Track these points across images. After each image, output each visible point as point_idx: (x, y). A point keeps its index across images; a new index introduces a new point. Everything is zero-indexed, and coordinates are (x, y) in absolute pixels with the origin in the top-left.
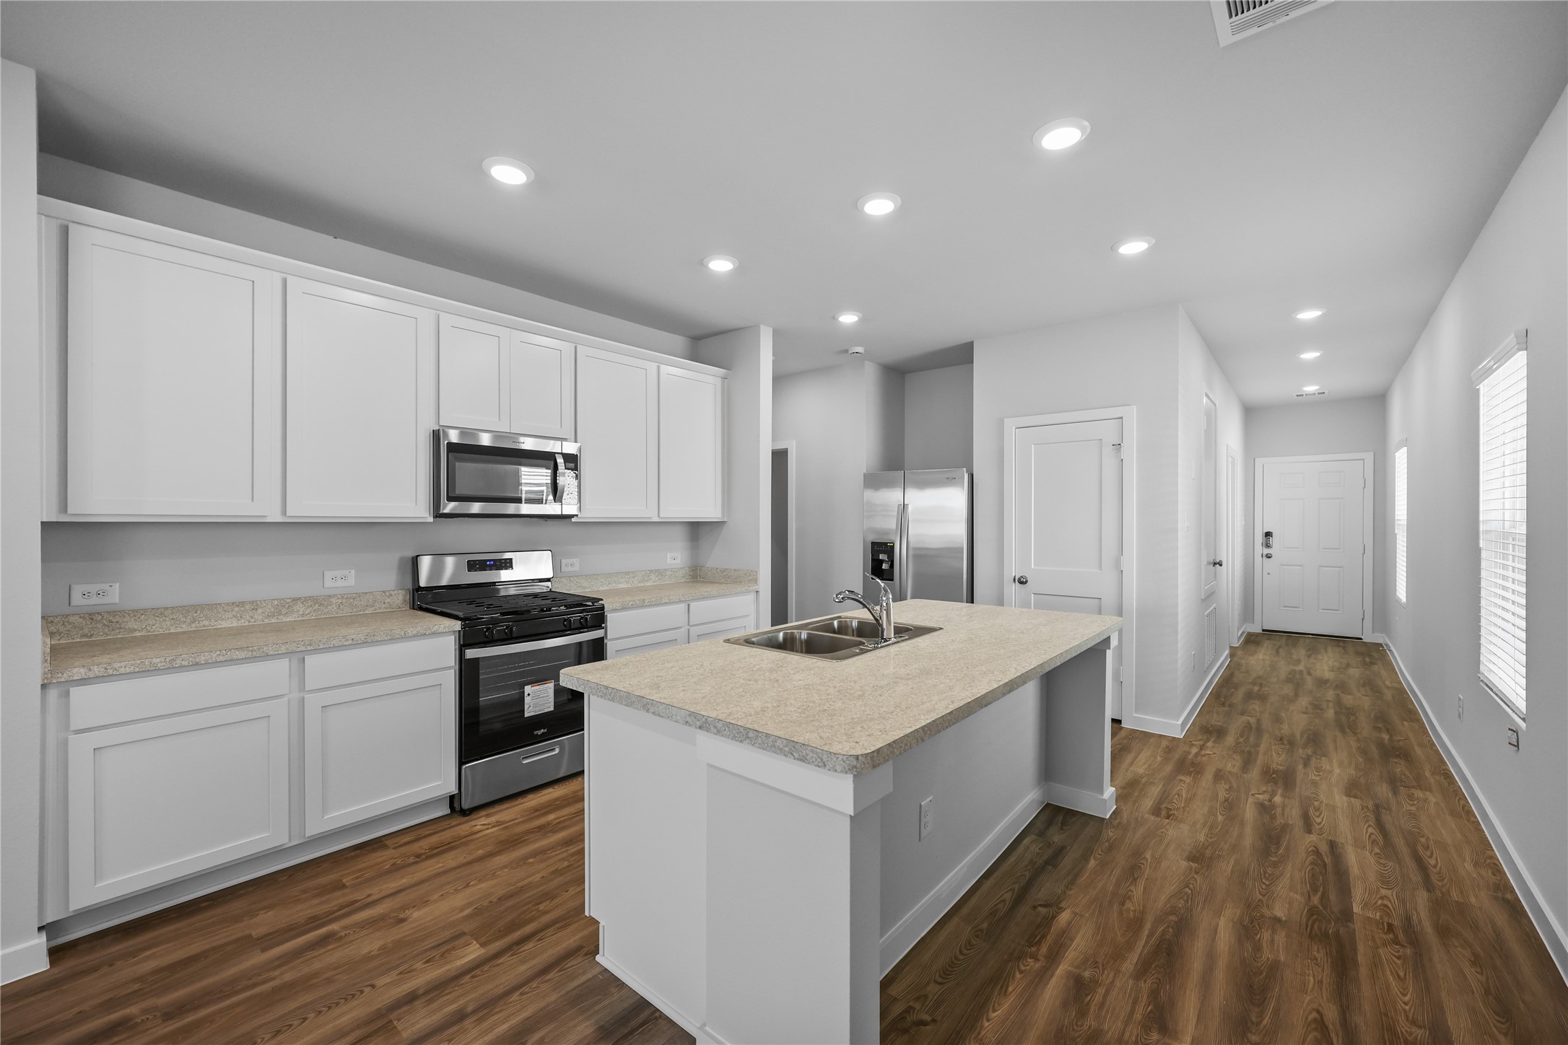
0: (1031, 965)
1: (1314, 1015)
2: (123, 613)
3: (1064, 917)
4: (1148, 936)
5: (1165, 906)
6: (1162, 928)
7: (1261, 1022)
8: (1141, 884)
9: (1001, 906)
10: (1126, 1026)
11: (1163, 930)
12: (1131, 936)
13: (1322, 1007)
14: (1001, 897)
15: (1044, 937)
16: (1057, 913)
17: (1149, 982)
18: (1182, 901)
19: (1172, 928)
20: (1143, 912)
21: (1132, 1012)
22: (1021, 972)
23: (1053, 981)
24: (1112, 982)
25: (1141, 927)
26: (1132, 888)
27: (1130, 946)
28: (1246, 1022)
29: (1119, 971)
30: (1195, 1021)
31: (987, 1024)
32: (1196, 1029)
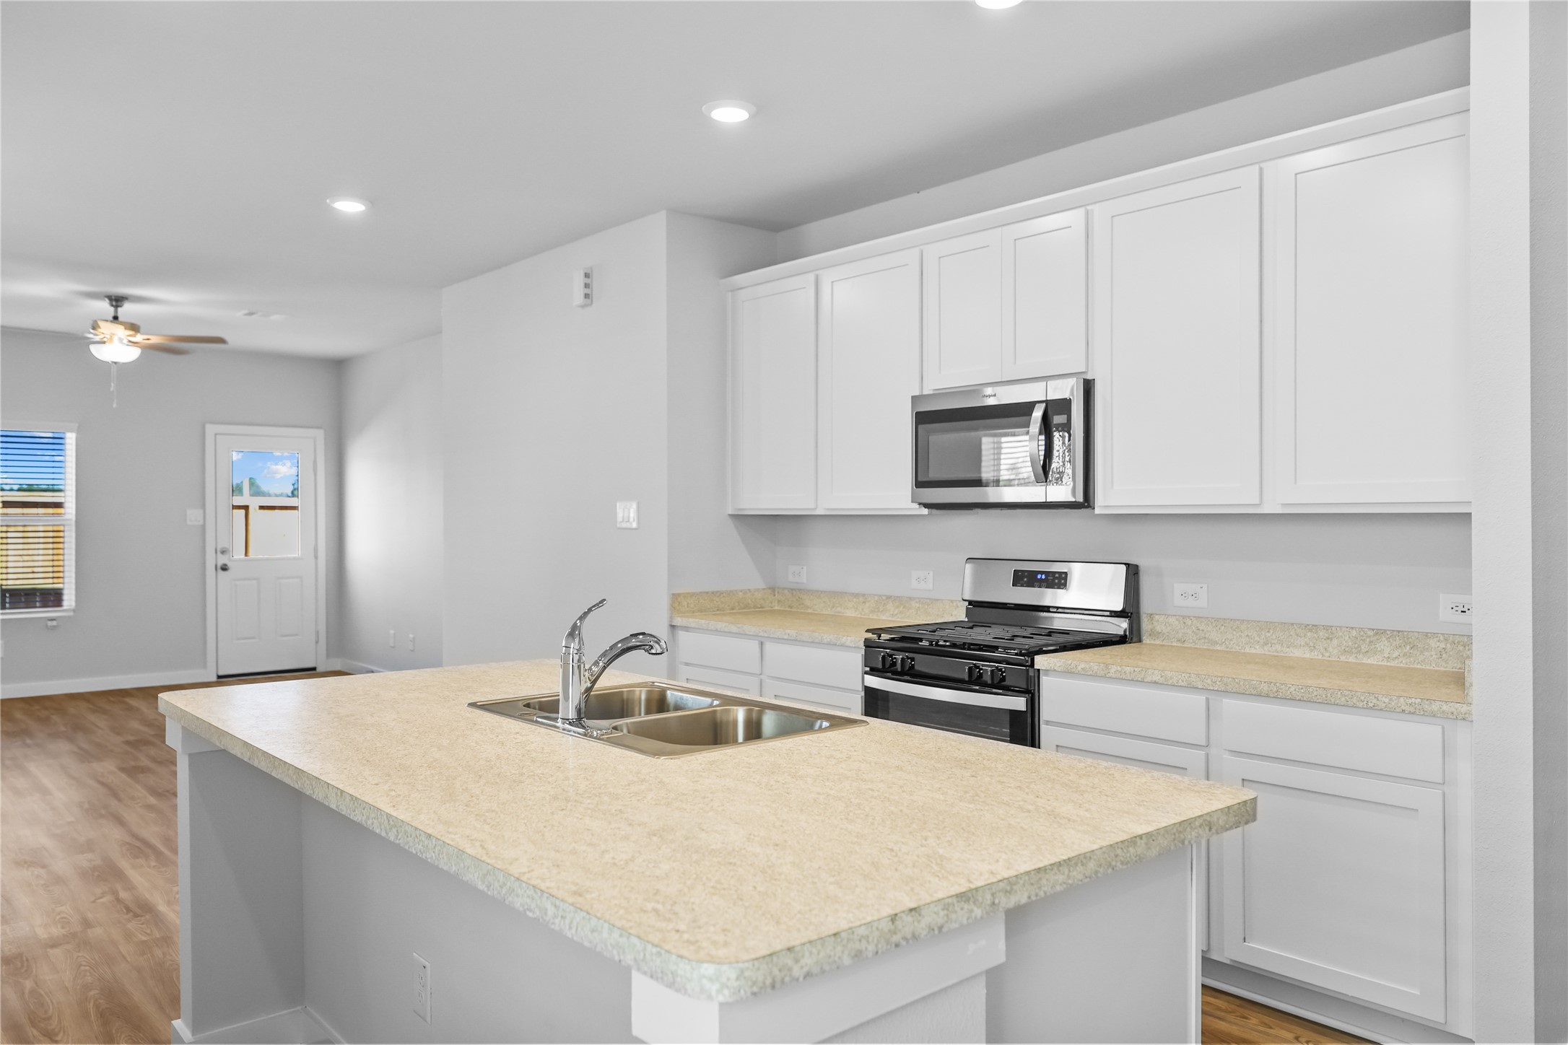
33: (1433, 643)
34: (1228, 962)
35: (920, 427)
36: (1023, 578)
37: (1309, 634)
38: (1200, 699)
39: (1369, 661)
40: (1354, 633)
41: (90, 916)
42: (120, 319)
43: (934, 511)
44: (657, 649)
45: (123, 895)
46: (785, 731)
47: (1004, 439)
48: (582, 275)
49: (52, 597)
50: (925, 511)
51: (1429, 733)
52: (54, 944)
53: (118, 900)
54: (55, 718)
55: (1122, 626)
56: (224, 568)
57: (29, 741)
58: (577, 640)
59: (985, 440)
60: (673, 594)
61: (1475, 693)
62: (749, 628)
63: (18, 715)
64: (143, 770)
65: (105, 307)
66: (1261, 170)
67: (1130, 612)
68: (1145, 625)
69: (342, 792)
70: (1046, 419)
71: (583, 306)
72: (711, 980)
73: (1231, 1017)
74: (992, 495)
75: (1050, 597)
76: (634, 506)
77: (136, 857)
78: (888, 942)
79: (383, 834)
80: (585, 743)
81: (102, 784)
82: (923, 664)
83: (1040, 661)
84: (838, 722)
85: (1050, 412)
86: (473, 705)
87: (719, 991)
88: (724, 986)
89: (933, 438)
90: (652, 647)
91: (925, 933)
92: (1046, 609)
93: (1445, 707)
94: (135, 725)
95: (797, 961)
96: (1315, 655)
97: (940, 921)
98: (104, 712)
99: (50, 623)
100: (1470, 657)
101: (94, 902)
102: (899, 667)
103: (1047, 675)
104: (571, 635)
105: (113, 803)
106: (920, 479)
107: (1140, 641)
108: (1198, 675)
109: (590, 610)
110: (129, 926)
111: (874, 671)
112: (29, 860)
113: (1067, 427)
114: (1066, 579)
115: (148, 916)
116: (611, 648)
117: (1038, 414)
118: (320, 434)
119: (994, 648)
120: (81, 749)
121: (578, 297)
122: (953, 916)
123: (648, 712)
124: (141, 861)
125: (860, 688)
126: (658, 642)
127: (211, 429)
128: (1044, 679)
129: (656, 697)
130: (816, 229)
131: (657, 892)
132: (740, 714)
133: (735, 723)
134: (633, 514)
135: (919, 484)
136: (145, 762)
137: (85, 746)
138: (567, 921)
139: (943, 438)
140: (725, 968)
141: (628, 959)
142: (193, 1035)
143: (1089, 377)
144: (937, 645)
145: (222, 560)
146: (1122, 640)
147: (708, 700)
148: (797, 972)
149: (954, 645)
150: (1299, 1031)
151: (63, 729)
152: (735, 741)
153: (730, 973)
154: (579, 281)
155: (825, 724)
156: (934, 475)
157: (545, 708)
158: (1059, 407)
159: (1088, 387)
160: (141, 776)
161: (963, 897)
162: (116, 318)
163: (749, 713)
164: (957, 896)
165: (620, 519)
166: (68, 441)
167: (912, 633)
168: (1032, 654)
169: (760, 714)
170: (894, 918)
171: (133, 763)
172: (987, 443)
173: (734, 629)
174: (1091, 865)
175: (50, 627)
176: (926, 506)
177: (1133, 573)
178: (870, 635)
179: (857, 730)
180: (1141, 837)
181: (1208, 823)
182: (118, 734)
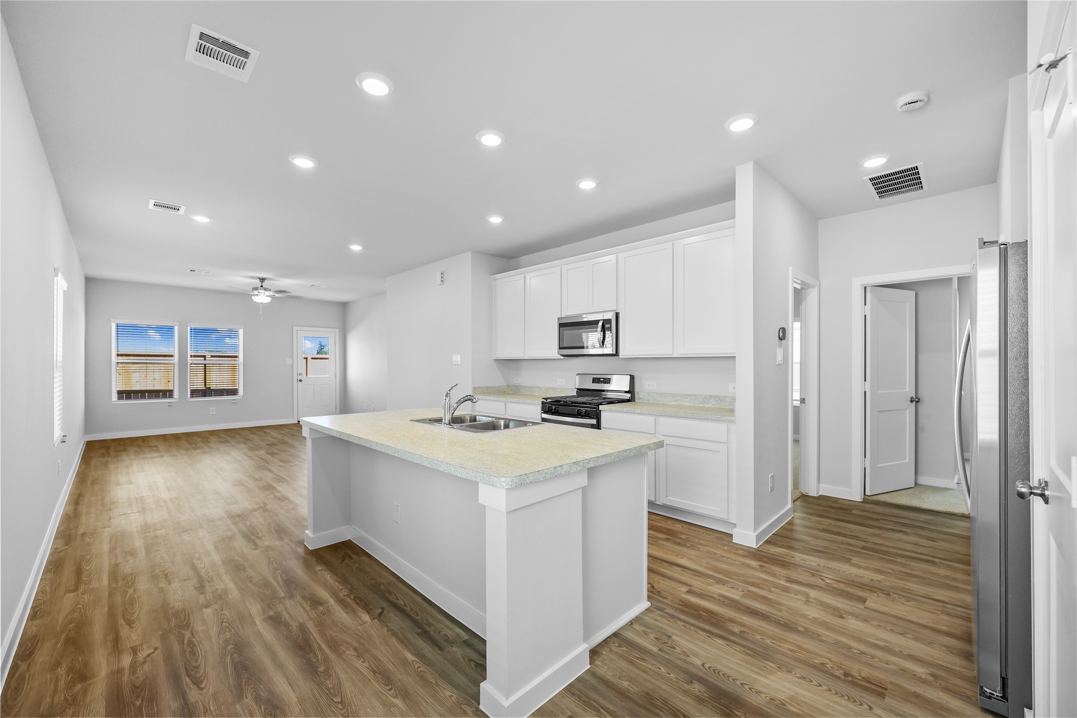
0: (343, 593)
1: (203, 686)
2: (522, 386)
3: (366, 617)
4: (320, 646)
5: (335, 672)
6: (319, 657)
7: (231, 656)
8: (368, 674)
9: (394, 597)
10: (285, 607)
11: (318, 656)
12: (327, 638)
13: (199, 694)
14: (401, 598)
15: (357, 604)
16: (371, 616)
17: (294, 627)
18: (330, 686)
19: (315, 662)
20: (340, 656)
21: (288, 613)
22: (342, 589)
23: (328, 596)
24: (308, 614)
25: (330, 647)
26: (366, 664)
27: (322, 633)
28: (238, 651)
29: (311, 620)
30: (261, 631)
31: (327, 573)
32: (258, 629)
33: (727, 399)
34: (661, 504)
35: (561, 328)
36: (596, 380)
37: (689, 398)
38: (653, 418)
39: (708, 406)
40: (703, 397)
41: (266, 501)
42: (264, 287)
43: (566, 358)
44: (475, 401)
45: (276, 494)
46: (516, 426)
47: (589, 334)
48: (440, 274)
49: (234, 392)
50: (562, 357)
51: (723, 426)
52: (255, 510)
53: (275, 496)
54: (237, 436)
55: (628, 396)
56: (301, 381)
57: (229, 444)
58: (448, 397)
59: (583, 334)
60: (474, 388)
61: (737, 413)
62: (501, 399)
63: (222, 435)
64: (276, 454)
65: (258, 283)
66: (673, 243)
67: (631, 391)
68: (636, 396)
69: (377, 443)
70: (603, 326)
71: (440, 285)
72: (503, 482)
73: (662, 522)
74: (585, 352)
75: (606, 387)
76: (459, 356)
77: (279, 482)
78: (553, 475)
79: (393, 454)
80: (452, 430)
81: (261, 458)
82: (561, 409)
83: (601, 407)
84: (534, 423)
85: (604, 323)
86: (412, 420)
87: (506, 485)
88: (508, 484)
89: (565, 332)
90: (473, 400)
91: (564, 473)
92: (604, 391)
93: (728, 418)
94: (269, 438)
95: (528, 478)
96: (691, 404)
97: (568, 470)
98: (256, 434)
99: (233, 401)
100: (735, 402)
101: (266, 497)
102: (553, 411)
103: (603, 412)
104: (447, 396)
105: (267, 465)
106: (561, 346)
107: (635, 401)
108: (652, 410)
109: (452, 388)
110: (281, 504)
111: (545, 412)
112: (240, 483)
113: (610, 329)
114: (610, 380)
115: (287, 501)
116: (459, 400)
117: (600, 324)
118: (337, 330)
119: (586, 403)
120: (249, 446)
121: (439, 282)
122: (572, 469)
123: (470, 422)
124: (281, 483)
125: (540, 418)
126: (475, 398)
127: (295, 329)
128: (602, 413)
129: (473, 418)
130: (524, 259)
131: (485, 464)
132: (502, 423)
133: (501, 425)
134: (459, 359)
135: (560, 348)
136: (276, 451)
137: (252, 446)
138: (458, 472)
139: (568, 332)
140: (508, 478)
141: (478, 480)
142: (313, 534)
143: (617, 312)
144: (567, 403)
145: (300, 378)
146: (628, 401)
147: (491, 419)
148: (528, 481)
149: (572, 403)
150: (683, 525)
151: (241, 440)
152: (500, 429)
153: (509, 480)
154: (439, 276)
155: (530, 424)
156: (565, 345)
157: (439, 421)
158: (609, 321)
159: (617, 315)
160: (275, 456)
161: (575, 463)
162: (262, 286)
163: (505, 422)
164: (573, 463)
165: (454, 361)
166: (240, 332)
167: (558, 399)
168: (598, 405)
169: (509, 422)
170: (555, 468)
171: (271, 451)
172: (584, 335)
173: (496, 399)
174: (613, 457)
175: (234, 403)
176: (563, 356)
177: (632, 378)
178: (543, 400)
179: (541, 425)
180: (628, 450)
181: (649, 447)
182: (263, 441)
